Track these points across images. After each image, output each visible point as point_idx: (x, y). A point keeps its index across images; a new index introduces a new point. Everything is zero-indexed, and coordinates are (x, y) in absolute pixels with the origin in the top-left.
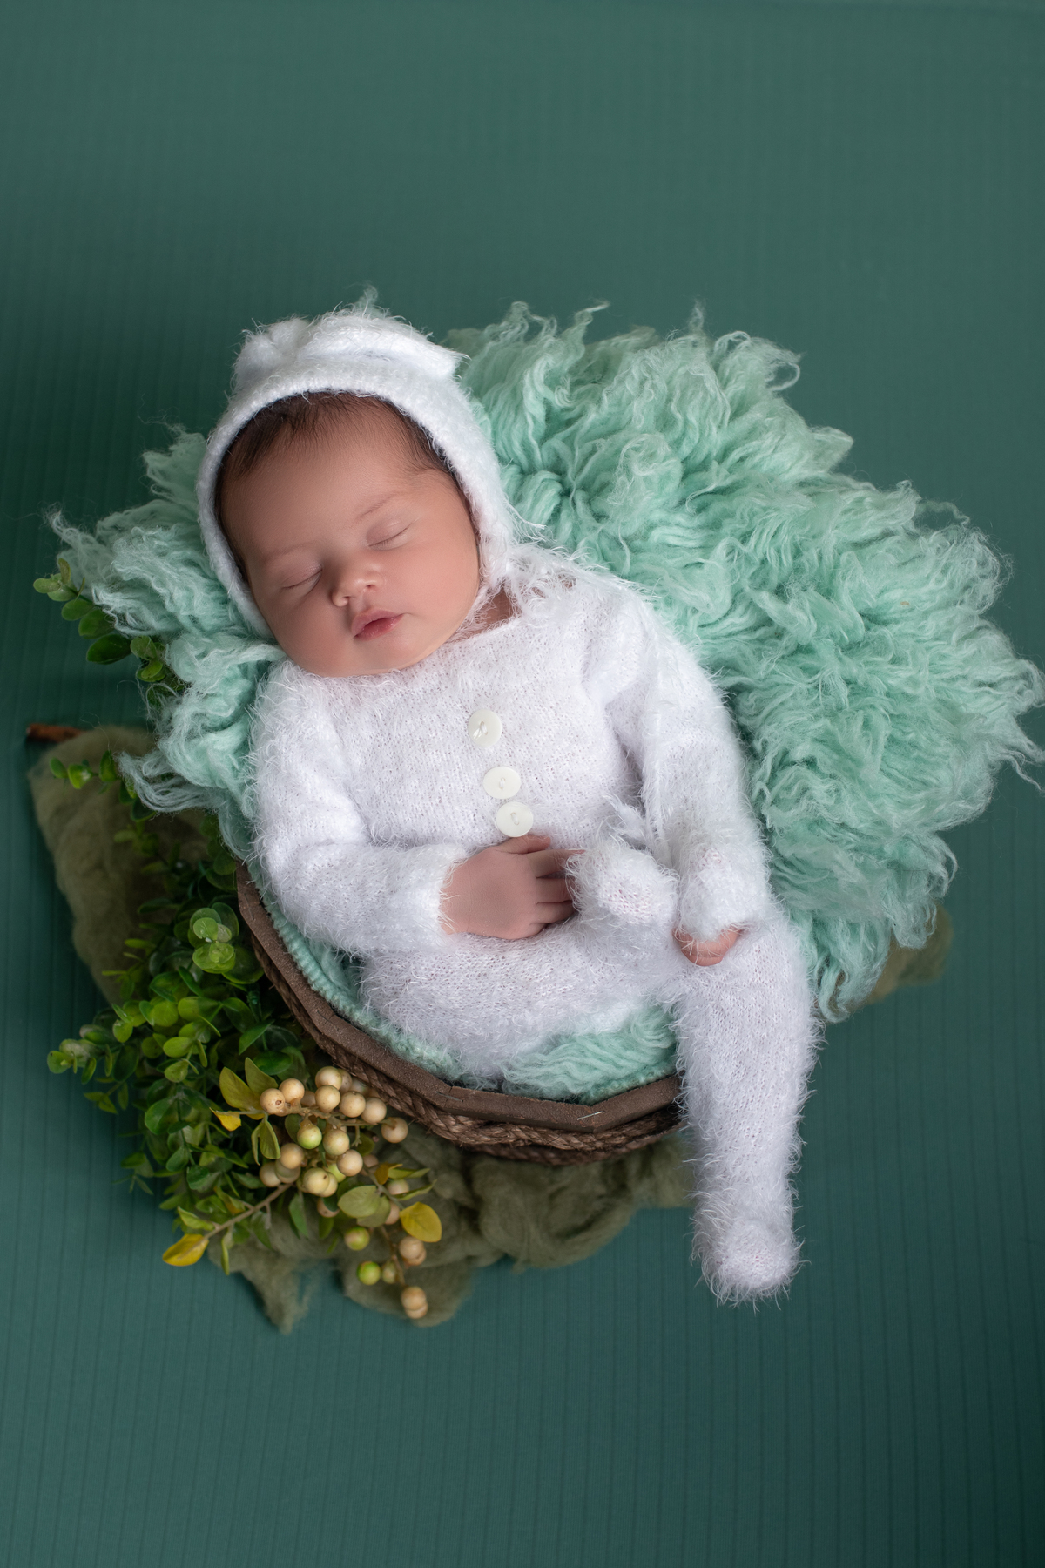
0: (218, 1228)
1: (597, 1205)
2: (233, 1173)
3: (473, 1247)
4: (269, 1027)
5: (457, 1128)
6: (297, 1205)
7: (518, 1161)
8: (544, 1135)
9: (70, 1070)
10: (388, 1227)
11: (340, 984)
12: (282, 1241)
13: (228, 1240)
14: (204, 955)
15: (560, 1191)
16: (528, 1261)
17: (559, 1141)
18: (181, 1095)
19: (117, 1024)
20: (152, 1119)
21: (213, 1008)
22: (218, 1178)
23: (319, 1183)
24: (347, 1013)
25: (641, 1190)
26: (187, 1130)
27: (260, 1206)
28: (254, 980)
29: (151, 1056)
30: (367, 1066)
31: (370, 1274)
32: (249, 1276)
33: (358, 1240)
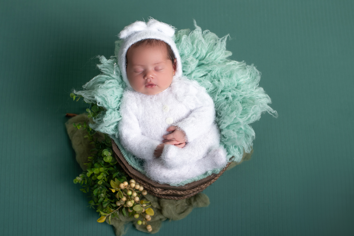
0: (108, 215)
1: (186, 208)
2: (111, 204)
3: (161, 217)
4: (118, 173)
5: (158, 191)
6: (124, 210)
7: (169, 199)
8: (176, 192)
9: (78, 183)
10: (143, 213)
11: (135, 163)
12: (121, 218)
13: (110, 217)
14: (106, 158)
15: (178, 205)
16: (172, 219)
17: (179, 193)
18: (101, 187)
19: (88, 173)
20: (95, 192)
21: (107, 170)
22: (108, 205)
23: (130, 204)
24: (137, 169)
25: (194, 204)
26: (102, 194)
27: (116, 210)
28: (115, 163)
29: (94, 180)
30: (140, 179)
31: (140, 223)
32: (114, 225)
33: (137, 216)
